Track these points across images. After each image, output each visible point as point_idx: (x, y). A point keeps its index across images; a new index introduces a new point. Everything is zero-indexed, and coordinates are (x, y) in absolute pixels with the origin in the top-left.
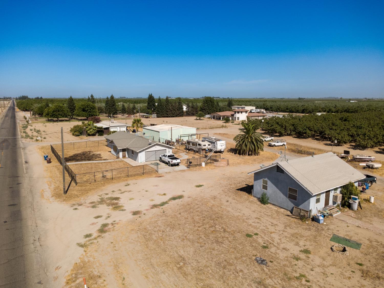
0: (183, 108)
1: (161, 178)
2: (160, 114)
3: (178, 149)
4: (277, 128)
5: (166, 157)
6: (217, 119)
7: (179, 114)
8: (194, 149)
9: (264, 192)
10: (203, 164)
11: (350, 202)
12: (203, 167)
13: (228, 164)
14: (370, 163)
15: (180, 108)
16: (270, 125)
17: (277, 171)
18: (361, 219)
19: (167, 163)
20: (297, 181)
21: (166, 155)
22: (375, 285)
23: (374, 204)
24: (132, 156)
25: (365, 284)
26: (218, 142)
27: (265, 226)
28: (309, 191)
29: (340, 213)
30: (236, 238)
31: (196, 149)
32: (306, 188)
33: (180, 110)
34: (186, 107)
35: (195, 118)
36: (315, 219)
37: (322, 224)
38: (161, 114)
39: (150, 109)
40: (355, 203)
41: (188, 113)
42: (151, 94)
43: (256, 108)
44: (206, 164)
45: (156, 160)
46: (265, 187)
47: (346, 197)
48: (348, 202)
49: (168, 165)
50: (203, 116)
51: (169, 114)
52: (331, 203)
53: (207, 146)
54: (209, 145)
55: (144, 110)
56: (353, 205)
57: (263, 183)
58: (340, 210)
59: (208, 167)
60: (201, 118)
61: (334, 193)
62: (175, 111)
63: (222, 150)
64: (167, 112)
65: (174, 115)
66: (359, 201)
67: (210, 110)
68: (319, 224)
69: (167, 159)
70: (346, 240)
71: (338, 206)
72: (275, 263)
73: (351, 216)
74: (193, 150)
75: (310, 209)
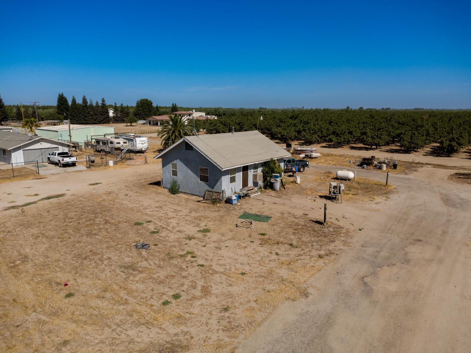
0: (108, 113)
1: (41, 180)
2: (75, 120)
3: (84, 152)
4: (220, 128)
5: (55, 155)
6: (154, 124)
7: (103, 120)
8: (106, 150)
9: (174, 179)
10: (111, 163)
11: (271, 181)
12: (110, 167)
13: (146, 162)
14: (309, 154)
15: (104, 112)
16: (213, 125)
17: (186, 149)
18: (280, 197)
19: (56, 164)
20: (206, 155)
21: (56, 153)
22: (272, 250)
23: (300, 185)
24: (4, 158)
25: (260, 250)
26: (137, 139)
27: (164, 213)
28: (219, 166)
29: (260, 193)
30: (119, 228)
31: (108, 148)
32: (215, 163)
33: (104, 115)
34: (113, 112)
35: (125, 124)
36: (229, 201)
37: (236, 204)
38: (77, 119)
39: (61, 114)
40: (277, 181)
41: (116, 119)
42: (62, 94)
43: (206, 115)
44: (115, 163)
45: (43, 162)
46: (175, 173)
47: (268, 177)
48: (270, 182)
49: (59, 166)
50: (135, 121)
51: (89, 120)
52: (250, 183)
53: (122, 143)
54: (125, 143)
55: (52, 115)
56: (275, 184)
57: (172, 168)
58: (261, 192)
59: (117, 166)
60: (133, 124)
61: (254, 172)
62: (97, 116)
63: (143, 149)
64: (86, 117)
65: (96, 122)
66: (281, 179)
67: (147, 115)
68: (231, 205)
69: (56, 158)
70: (257, 215)
71: (260, 188)
72: (160, 246)
73: (271, 196)
74: (104, 150)
75: (223, 189)
